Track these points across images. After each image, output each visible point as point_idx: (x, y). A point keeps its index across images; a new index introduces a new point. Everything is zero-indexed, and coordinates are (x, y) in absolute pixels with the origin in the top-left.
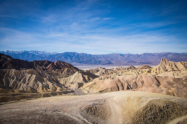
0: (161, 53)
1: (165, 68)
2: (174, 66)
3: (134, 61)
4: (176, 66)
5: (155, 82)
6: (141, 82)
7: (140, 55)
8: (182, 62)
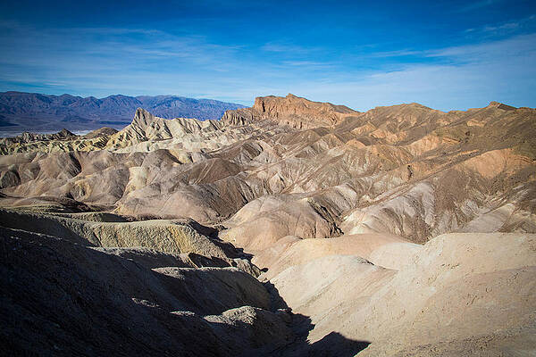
0: (155, 98)
1: (144, 134)
2: (162, 128)
3: (81, 117)
4: (167, 128)
5: (68, 166)
6: (32, 170)
7: (101, 101)
8: (181, 119)
